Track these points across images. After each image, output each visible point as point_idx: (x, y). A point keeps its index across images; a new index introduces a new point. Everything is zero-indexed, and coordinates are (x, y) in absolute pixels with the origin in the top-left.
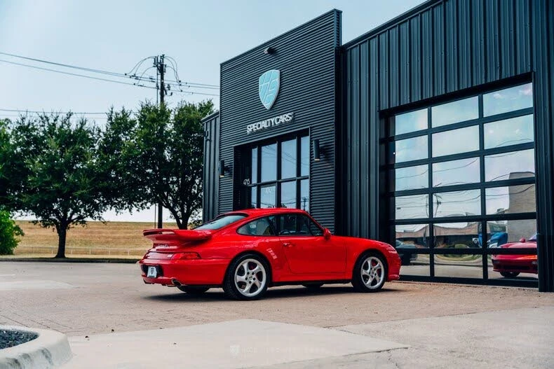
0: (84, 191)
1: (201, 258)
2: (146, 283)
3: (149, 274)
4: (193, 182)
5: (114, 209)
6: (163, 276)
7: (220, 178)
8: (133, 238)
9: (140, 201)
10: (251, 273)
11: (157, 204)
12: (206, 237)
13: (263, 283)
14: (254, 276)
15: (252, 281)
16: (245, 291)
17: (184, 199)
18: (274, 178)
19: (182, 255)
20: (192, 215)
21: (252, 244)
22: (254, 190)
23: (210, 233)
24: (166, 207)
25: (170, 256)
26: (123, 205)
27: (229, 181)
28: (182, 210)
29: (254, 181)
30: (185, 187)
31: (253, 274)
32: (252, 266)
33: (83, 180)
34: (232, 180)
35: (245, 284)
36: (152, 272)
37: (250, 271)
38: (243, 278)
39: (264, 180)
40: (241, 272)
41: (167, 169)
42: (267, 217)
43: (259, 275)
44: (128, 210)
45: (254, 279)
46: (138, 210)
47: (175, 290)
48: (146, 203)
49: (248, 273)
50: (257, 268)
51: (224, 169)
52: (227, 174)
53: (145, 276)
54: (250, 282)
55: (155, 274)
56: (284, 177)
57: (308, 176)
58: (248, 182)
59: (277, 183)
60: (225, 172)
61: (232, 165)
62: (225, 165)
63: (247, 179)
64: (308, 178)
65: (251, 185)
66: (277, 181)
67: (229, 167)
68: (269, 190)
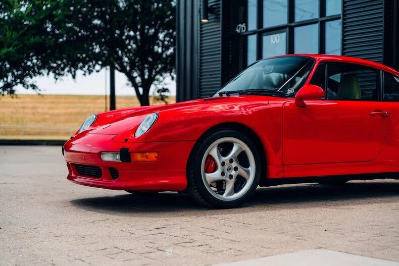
0: (11, 49)
7: (201, 24)
9: (85, 63)
11: (108, 67)
18: (283, 20)
20: (156, 82)
22: (252, 41)
26: (63, 69)
27: (213, 30)
28: (142, 75)
29: (252, 25)
33: (8, 34)
34: (218, 27)
39: (266, 25)
44: (70, 76)
46: (84, 74)
48: (94, 66)
51: (208, 11)
52: (211, 17)
56: (298, 18)
57: (340, 15)
58: (244, 28)
59: (288, 28)
60: (209, 15)
61: (219, 4)
62: (209, 5)
63: (242, 24)
64: (339, 18)
65: (247, 33)
66: (289, 24)
67: (214, 7)
68: (276, 39)
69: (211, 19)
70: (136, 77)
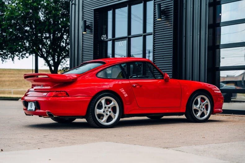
1: (69, 96)
2: (27, 115)
3: (29, 108)
4: (62, 37)
6: (40, 109)
7: (83, 34)
8: (16, 81)
9: (20, 52)
10: (107, 107)
11: (34, 55)
12: (73, 80)
13: (117, 115)
14: (110, 110)
15: (108, 113)
16: (103, 121)
17: (55, 51)
18: (125, 34)
19: (54, 93)
20: (61, 64)
21: (108, 85)
22: (110, 44)
23: (76, 76)
24: (41, 57)
25: (45, 94)
27: (89, 37)
28: (54, 60)
29: (110, 36)
30: (56, 41)
31: (109, 108)
32: (108, 102)
34: (92, 36)
35: (103, 116)
36: (31, 106)
37: (106, 106)
38: (101, 111)
39: (117, 36)
40: (100, 107)
41: (41, 27)
42: (120, 65)
43: (114, 109)
44: (11, 59)
45: (110, 112)
46: (19, 59)
47: (49, 121)
48: (25, 54)
49: (105, 108)
50: (112, 103)
51: (86, 27)
52: (88, 31)
53: (26, 109)
54: (107, 114)
55: (33, 108)
56: (133, 33)
57: (152, 32)
58: (105, 37)
59: (127, 38)
60: (87, 30)
61: (92, 24)
62: (87, 24)
63: (104, 35)
64: (152, 34)
65: (107, 40)
66: (128, 36)
67: (90, 25)
68: (121, 44)
69: (88, 32)
70: (50, 61)
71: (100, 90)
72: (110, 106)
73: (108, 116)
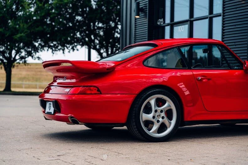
0: (22, 34)
1: (101, 93)
2: (46, 119)
3: (47, 110)
5: (50, 50)
6: (60, 112)
7: (136, 19)
10: (159, 111)
12: (108, 69)
13: (173, 122)
14: (163, 114)
15: (161, 120)
16: (153, 131)
18: (187, 17)
19: (81, 89)
21: (161, 78)
22: (168, 29)
23: (113, 65)
24: (93, 49)
25: (67, 90)
26: (57, 47)
29: (168, 21)
31: (162, 111)
32: (160, 102)
34: (146, 21)
35: (152, 123)
36: (50, 107)
37: (158, 108)
38: (150, 116)
39: (176, 20)
40: (148, 110)
42: (179, 48)
43: (169, 114)
45: (163, 118)
49: (156, 111)
50: (166, 105)
51: (139, 10)
52: (142, 14)
53: (44, 112)
54: (158, 121)
55: (52, 110)
56: (196, 15)
57: (221, 13)
58: (162, 21)
59: (189, 22)
60: (140, 13)
61: (147, 6)
62: (140, 7)
63: (161, 19)
64: (220, 15)
65: (164, 25)
66: (190, 19)
67: (144, 8)
68: (182, 29)
69: (141, 16)
70: (103, 53)
71: (149, 85)
72: (164, 108)
73: (160, 123)
